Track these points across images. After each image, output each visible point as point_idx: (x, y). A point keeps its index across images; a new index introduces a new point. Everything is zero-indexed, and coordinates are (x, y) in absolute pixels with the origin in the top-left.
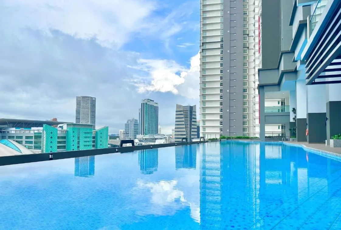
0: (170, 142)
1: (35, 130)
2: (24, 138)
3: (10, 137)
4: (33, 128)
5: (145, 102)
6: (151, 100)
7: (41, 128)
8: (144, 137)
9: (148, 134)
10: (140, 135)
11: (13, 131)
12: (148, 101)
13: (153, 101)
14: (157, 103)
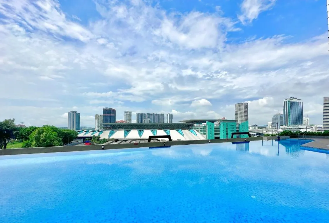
0: (318, 131)
1: (204, 124)
2: (199, 128)
3: (195, 128)
4: (203, 124)
5: (287, 100)
6: (293, 98)
7: (205, 124)
8: (287, 127)
9: (291, 125)
10: (284, 126)
11: (195, 125)
12: (290, 99)
13: (296, 98)
14: (301, 100)
